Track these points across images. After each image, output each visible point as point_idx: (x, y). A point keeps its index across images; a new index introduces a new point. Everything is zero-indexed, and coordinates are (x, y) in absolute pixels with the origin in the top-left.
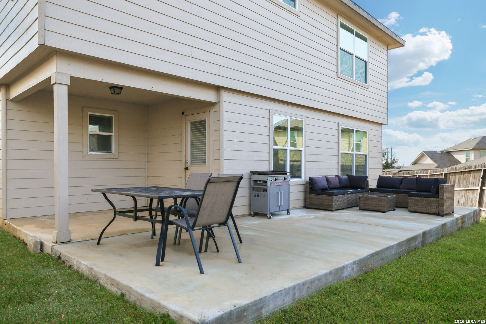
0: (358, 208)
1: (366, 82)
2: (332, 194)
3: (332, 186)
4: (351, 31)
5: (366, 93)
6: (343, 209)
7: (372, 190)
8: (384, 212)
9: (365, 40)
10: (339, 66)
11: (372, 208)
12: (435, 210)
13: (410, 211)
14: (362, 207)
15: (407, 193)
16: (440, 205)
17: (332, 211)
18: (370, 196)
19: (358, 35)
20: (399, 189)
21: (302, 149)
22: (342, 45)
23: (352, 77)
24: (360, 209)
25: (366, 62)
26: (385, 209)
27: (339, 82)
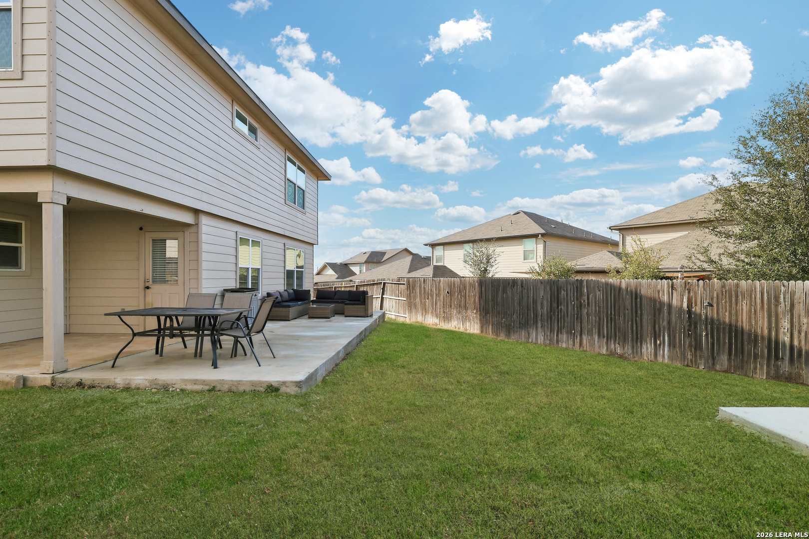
0: (307, 316)
1: (304, 209)
2: (289, 306)
3: (284, 299)
4: (294, 164)
5: (304, 218)
6: (295, 318)
7: (313, 302)
8: (329, 318)
9: (303, 172)
10: (287, 195)
11: (319, 316)
12: (363, 314)
13: (346, 317)
14: (311, 316)
15: (341, 303)
16: (366, 310)
17: (289, 320)
18: (311, 306)
19: (299, 168)
20: (334, 299)
21: (260, 267)
22: (289, 176)
23: (295, 203)
24: (310, 318)
25: (304, 191)
26: (330, 316)
27: (286, 208)
